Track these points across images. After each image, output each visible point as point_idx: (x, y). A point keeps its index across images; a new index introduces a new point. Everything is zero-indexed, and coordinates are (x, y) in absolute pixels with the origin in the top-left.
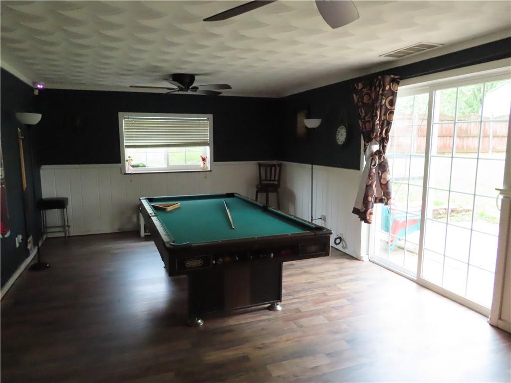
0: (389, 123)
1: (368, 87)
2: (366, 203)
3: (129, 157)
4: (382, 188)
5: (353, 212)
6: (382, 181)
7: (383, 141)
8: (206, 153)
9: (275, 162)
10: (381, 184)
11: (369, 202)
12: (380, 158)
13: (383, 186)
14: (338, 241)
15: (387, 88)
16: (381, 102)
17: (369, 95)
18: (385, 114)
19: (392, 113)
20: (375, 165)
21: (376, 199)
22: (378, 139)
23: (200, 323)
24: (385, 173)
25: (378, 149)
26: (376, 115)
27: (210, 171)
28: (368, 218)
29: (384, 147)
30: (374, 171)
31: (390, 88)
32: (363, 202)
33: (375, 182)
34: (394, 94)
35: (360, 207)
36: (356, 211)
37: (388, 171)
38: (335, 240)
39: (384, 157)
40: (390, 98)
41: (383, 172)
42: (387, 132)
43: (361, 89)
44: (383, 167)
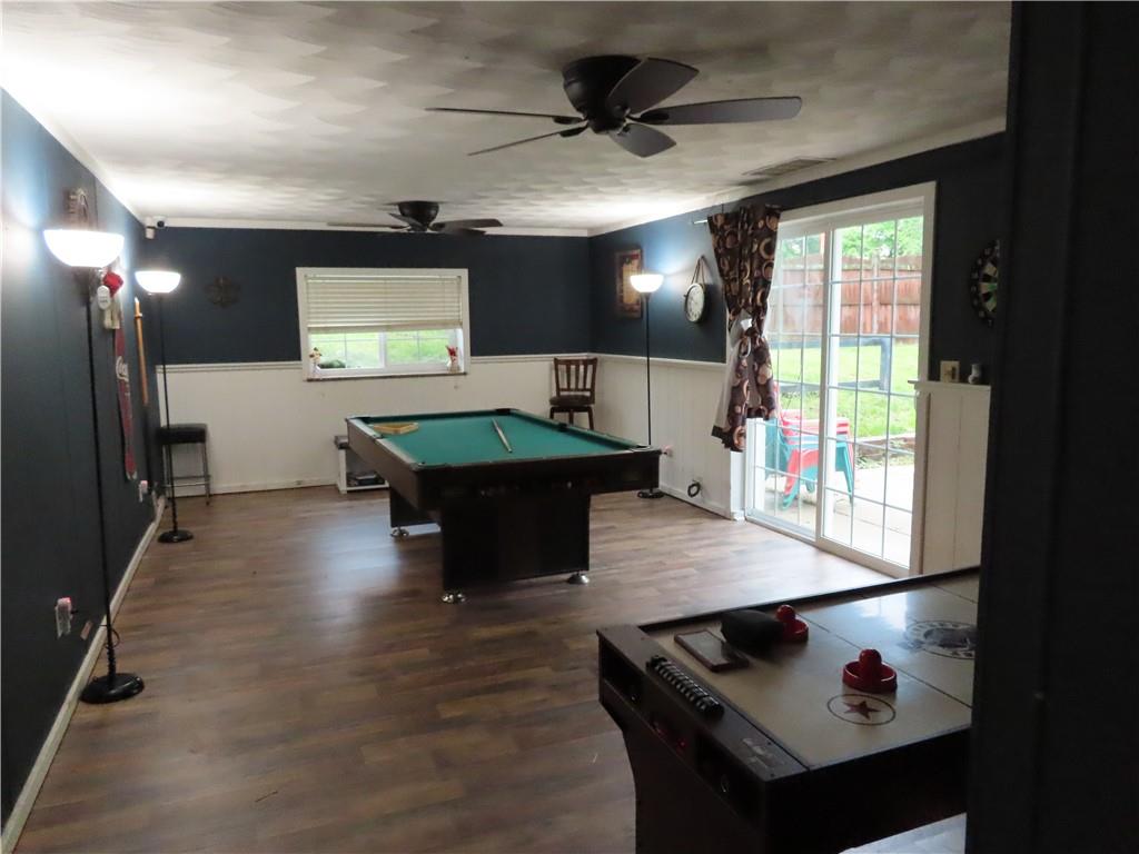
0: (767, 284)
1: (734, 222)
2: (733, 418)
3: (315, 349)
4: (759, 392)
5: (713, 434)
6: (759, 379)
7: (758, 312)
8: (456, 340)
9: (583, 356)
10: (758, 385)
11: (737, 414)
12: (753, 342)
13: (761, 389)
14: (694, 490)
15: (761, 224)
16: (752, 247)
17: (734, 234)
18: (759, 268)
19: (771, 265)
20: (745, 353)
21: (750, 410)
22: (750, 309)
23: (460, 599)
24: (764, 366)
25: (750, 325)
26: (745, 270)
27: (465, 374)
28: (736, 442)
29: (760, 323)
30: (744, 362)
31: (765, 225)
32: (728, 416)
33: (747, 382)
34: (772, 234)
35: (724, 425)
36: (717, 432)
37: (770, 362)
38: (690, 487)
39: (760, 340)
40: (767, 241)
41: (760, 365)
42: (764, 297)
43: (722, 227)
44: (760, 355)
